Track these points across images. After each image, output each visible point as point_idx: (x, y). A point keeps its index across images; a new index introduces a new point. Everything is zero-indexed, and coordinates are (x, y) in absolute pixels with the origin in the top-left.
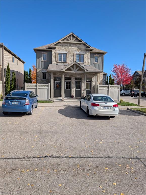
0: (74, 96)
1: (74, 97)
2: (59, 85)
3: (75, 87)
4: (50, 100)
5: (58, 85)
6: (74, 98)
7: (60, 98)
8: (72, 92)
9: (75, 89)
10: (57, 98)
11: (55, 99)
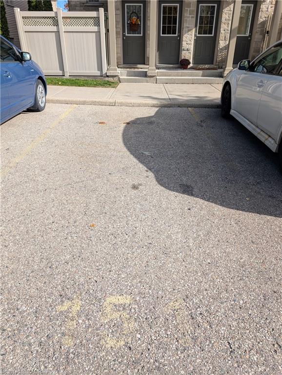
0: (191, 61)
1: (190, 63)
2: (139, 17)
3: (196, 26)
4: (108, 76)
5: (134, 18)
6: (192, 68)
7: (142, 68)
8: (184, 45)
9: (195, 35)
10: (133, 70)
11: (125, 71)
